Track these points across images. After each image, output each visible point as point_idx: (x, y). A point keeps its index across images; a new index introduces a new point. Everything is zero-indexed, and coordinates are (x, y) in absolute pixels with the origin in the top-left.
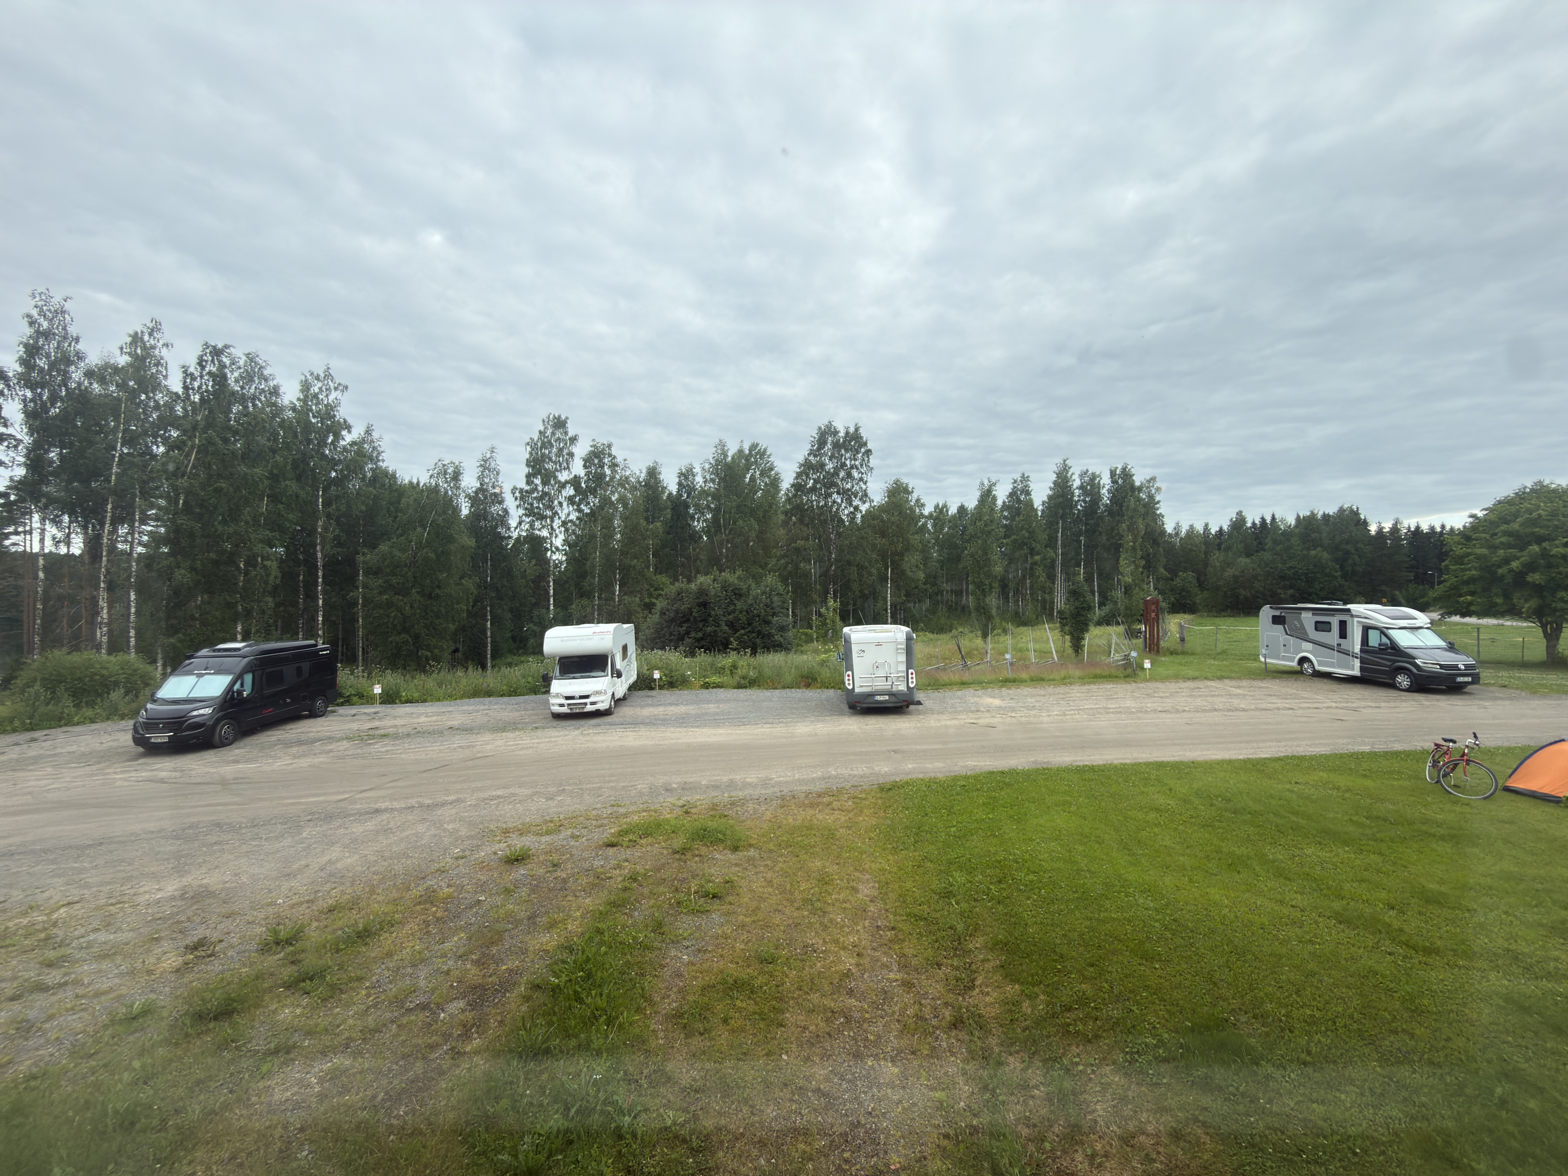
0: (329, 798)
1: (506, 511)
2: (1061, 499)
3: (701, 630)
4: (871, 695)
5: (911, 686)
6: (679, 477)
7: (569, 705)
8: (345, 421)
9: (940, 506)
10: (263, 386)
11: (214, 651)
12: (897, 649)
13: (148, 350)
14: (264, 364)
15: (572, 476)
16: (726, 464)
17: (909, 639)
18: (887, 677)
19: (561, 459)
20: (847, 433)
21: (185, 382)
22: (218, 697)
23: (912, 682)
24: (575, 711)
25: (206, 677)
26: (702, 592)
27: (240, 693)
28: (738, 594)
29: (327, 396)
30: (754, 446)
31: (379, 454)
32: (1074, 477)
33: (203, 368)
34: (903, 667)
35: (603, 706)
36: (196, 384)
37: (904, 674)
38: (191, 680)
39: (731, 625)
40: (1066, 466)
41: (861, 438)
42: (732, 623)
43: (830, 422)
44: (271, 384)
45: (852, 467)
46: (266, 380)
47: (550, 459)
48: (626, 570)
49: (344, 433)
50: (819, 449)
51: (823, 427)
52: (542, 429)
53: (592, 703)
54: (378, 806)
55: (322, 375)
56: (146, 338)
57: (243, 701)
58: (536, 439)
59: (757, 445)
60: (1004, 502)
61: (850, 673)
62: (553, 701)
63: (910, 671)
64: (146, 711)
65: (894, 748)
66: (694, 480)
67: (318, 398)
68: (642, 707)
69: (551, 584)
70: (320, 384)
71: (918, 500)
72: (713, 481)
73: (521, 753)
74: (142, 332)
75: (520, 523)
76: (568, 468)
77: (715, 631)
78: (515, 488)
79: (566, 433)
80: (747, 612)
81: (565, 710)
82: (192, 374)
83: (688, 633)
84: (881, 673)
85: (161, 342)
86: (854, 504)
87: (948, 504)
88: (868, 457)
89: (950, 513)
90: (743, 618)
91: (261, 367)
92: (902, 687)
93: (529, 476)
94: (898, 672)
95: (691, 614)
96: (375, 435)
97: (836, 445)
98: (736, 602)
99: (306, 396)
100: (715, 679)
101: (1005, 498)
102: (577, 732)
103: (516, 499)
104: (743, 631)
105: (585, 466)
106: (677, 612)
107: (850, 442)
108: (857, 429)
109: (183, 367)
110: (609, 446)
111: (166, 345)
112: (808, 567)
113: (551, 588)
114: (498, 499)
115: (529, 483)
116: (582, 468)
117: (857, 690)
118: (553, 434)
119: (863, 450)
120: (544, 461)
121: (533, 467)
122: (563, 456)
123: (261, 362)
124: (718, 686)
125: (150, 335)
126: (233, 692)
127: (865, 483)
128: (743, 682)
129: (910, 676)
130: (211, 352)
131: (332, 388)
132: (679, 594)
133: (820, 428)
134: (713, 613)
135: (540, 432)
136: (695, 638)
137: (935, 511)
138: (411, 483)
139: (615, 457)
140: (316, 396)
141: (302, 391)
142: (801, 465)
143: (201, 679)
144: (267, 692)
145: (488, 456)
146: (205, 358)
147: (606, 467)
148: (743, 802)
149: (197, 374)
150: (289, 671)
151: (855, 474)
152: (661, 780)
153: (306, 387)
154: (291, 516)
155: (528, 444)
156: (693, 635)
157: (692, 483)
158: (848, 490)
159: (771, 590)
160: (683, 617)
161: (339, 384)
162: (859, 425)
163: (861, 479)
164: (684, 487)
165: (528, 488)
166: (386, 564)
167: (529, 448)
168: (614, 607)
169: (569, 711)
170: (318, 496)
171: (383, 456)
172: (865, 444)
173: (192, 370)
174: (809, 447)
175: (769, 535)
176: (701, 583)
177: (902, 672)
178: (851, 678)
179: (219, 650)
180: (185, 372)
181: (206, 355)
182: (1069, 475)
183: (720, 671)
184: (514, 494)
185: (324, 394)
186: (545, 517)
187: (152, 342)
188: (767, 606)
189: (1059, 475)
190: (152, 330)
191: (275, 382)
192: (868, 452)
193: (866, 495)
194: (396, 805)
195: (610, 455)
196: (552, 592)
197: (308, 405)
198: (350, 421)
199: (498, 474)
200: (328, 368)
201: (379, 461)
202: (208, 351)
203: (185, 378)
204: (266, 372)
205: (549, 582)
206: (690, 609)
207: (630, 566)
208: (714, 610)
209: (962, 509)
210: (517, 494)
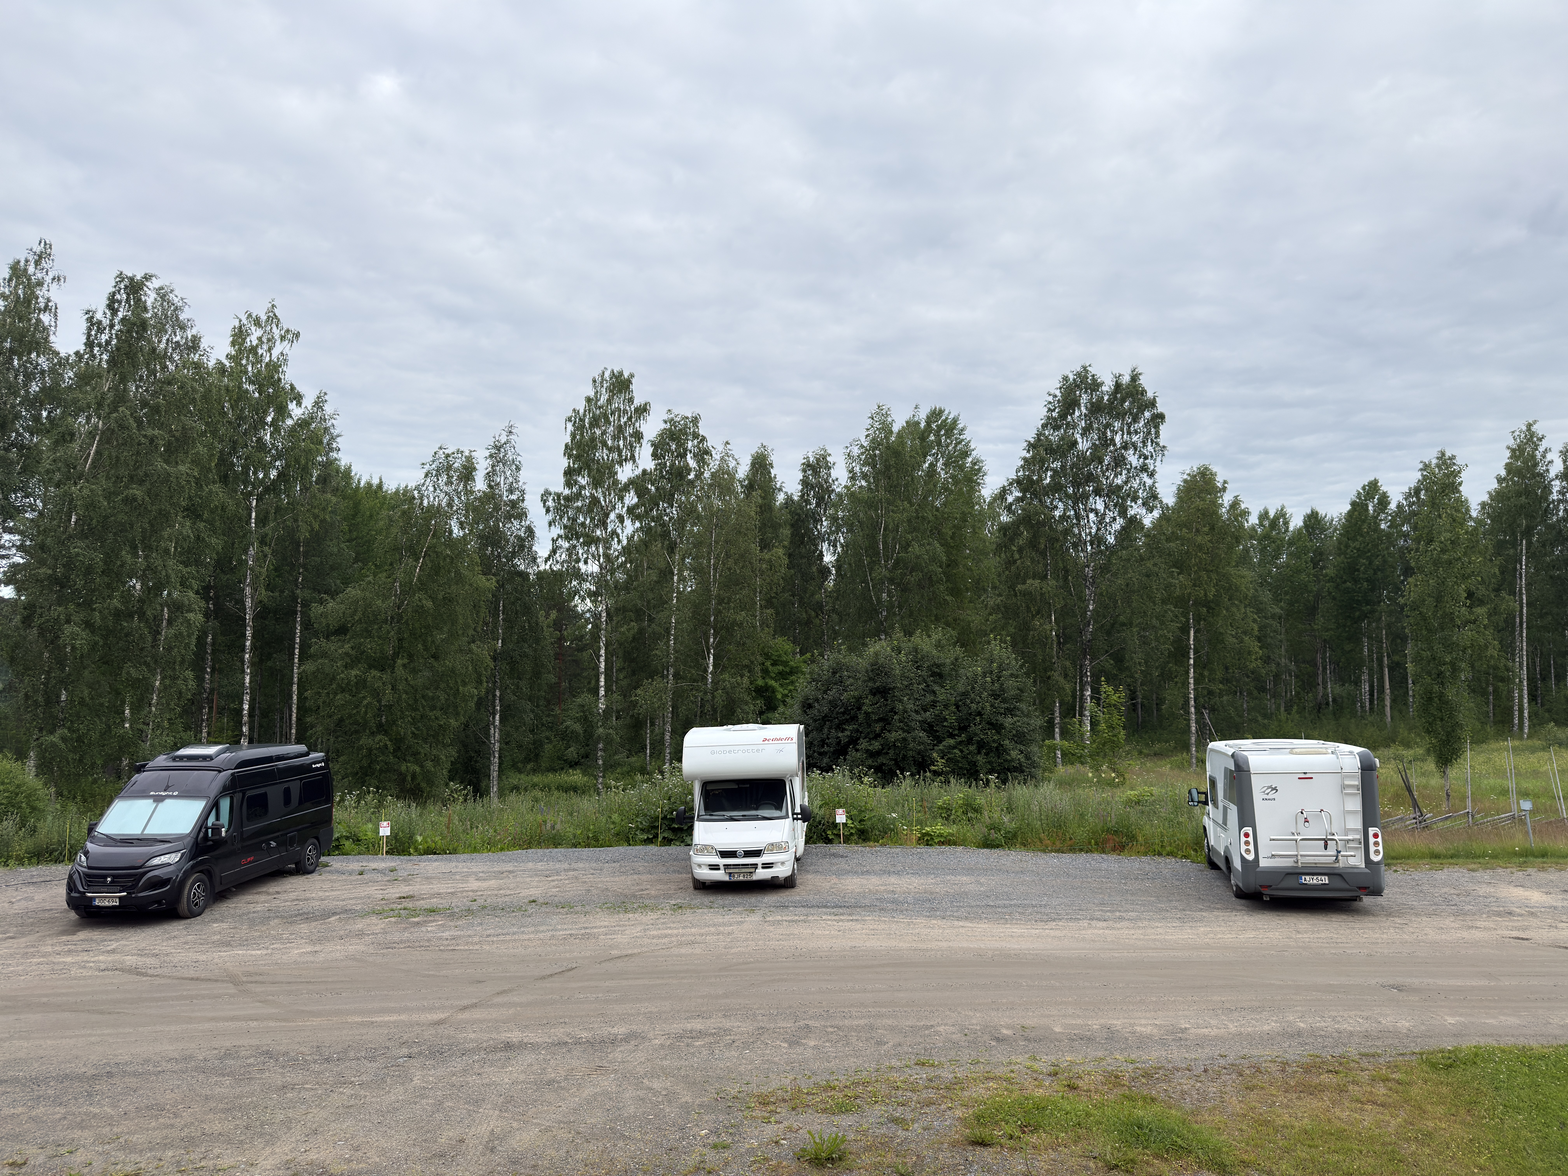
0: (415, 1017)
1: (530, 531)
2: (1523, 499)
3: (877, 736)
4: (1294, 873)
5: (1375, 858)
6: (804, 471)
7: (727, 866)
8: (293, 388)
9: (1272, 514)
10: (178, 338)
11: (174, 759)
12: (1344, 787)
13: (32, 286)
14: (180, 304)
15: (639, 472)
16: (888, 448)
17: (1367, 768)
18: (1326, 842)
19: (621, 443)
20: (1118, 386)
21: (89, 335)
22: (189, 835)
23: (1377, 852)
24: (736, 878)
25: (168, 802)
26: (877, 670)
27: (216, 829)
28: (938, 674)
29: (270, 350)
30: (936, 414)
31: (333, 438)
32: (1549, 457)
33: (114, 312)
34: (1356, 823)
35: (782, 871)
36: (104, 338)
37: (1359, 836)
38: (144, 806)
39: (930, 728)
40: (1532, 435)
41: (1143, 392)
42: (931, 726)
43: (1085, 368)
44: (189, 334)
45: (1125, 447)
46: (183, 328)
47: (604, 444)
48: (726, 630)
49: (292, 406)
50: (1063, 416)
51: (1071, 377)
52: (591, 393)
53: (767, 866)
54: (505, 1036)
55: (264, 318)
56: (31, 269)
57: (219, 843)
58: (582, 412)
59: (941, 412)
60: (1399, 506)
61: (1249, 830)
62: (697, 859)
63: (1372, 831)
64: (86, 853)
65: (1399, 980)
66: (829, 475)
67: (256, 354)
68: (840, 873)
69: (602, 652)
70: (259, 333)
71: (1235, 504)
72: (865, 476)
73: (683, 951)
74: (27, 261)
75: (554, 552)
76: (633, 458)
77: (905, 739)
78: (547, 493)
79: (631, 400)
80: (957, 707)
81: (720, 875)
82: (99, 323)
83: (854, 741)
84: (1315, 831)
85: (51, 275)
86: (1131, 512)
87: (1289, 511)
88: (1157, 427)
89: (1291, 528)
90: (952, 719)
91: (176, 309)
92: (1356, 861)
93: (569, 473)
94: (1347, 831)
95: (859, 709)
96: (328, 409)
97: (1096, 408)
98: (936, 688)
99: (240, 351)
100: (939, 828)
101: (1401, 498)
102: (755, 918)
103: (548, 511)
104: (952, 742)
105: (655, 455)
106: (833, 704)
107: (1123, 401)
108: (1134, 378)
109: (87, 312)
110: (695, 420)
111: (57, 279)
112: (1048, 627)
113: (602, 659)
114: (517, 511)
115: (569, 484)
116: (650, 458)
117: (1264, 863)
118: (609, 401)
119: (1147, 414)
120: (595, 448)
121: (577, 458)
122: (625, 439)
123: (176, 300)
124: (947, 841)
125: (37, 263)
126: (207, 828)
127: (1152, 475)
128: (994, 835)
129: (1372, 840)
130: (126, 287)
131: (277, 337)
132: (834, 673)
133: (1066, 378)
134: (900, 707)
135: (589, 400)
136: (867, 751)
137: (1261, 524)
138: (369, 485)
139: (704, 439)
140: (253, 350)
141: (233, 344)
142: (1031, 446)
143: (160, 805)
144: (250, 828)
145: (503, 439)
146: (118, 297)
147: (689, 456)
148: (1167, 1072)
149: (106, 322)
150: (274, 793)
151: (1133, 459)
152: (976, 1020)
153: (239, 335)
154: (214, 540)
155: (570, 420)
156: (863, 744)
157: (826, 481)
158: (1120, 488)
159: (1001, 668)
160: (844, 713)
161: (288, 331)
162: (1139, 370)
163: (1144, 468)
164: (813, 488)
165: (567, 492)
166: (356, 618)
167: (570, 426)
168: (705, 693)
169: (726, 878)
170: (249, 509)
171: (340, 443)
172: (1152, 404)
173: (99, 316)
174: (1044, 412)
175: (961, 569)
176: (876, 654)
177: (1355, 830)
178: (1251, 839)
179: (181, 758)
180: (90, 320)
181: (119, 291)
182: (1538, 455)
183: (946, 813)
184: (544, 502)
185: (265, 347)
186: (596, 541)
187: (39, 275)
188: (995, 696)
189: (1517, 453)
190: (40, 257)
191: (194, 331)
192: (1159, 418)
193: (1155, 497)
194: (531, 1037)
195: (696, 436)
196: (603, 665)
197: (241, 365)
198: (299, 388)
199: (518, 469)
200: (273, 306)
201: (331, 450)
202: (122, 286)
203: (89, 329)
204: (182, 317)
205: (599, 649)
206: (859, 699)
207: (734, 623)
208: (901, 701)
209: (1313, 521)
210: (550, 503)
